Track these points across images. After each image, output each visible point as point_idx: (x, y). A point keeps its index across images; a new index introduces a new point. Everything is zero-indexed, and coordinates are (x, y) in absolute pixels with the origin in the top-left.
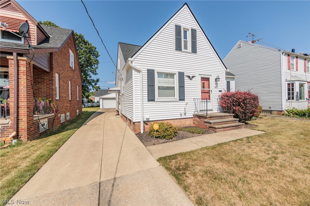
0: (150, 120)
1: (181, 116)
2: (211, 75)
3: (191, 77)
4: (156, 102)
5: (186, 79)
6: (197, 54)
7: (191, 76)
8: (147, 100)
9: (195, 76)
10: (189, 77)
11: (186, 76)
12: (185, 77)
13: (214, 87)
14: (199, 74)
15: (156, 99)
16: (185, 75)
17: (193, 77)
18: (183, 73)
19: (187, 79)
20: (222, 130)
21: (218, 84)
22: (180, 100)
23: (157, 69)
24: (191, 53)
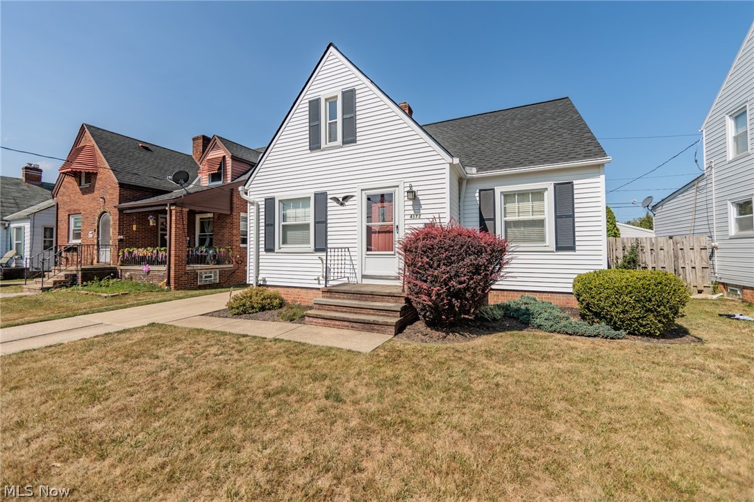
0: (267, 284)
1: (319, 284)
2: (398, 186)
3: (341, 200)
4: (277, 253)
5: (331, 204)
6: (358, 143)
7: (340, 197)
8: (263, 250)
9: (352, 196)
10: (336, 199)
11: (331, 199)
12: (329, 200)
13: (408, 217)
14: (362, 190)
15: (277, 249)
16: (329, 196)
17: (345, 198)
18: (325, 194)
19: (335, 204)
20: (319, 323)
21: (423, 207)
22: (317, 250)
23: (279, 196)
24: (342, 147)
